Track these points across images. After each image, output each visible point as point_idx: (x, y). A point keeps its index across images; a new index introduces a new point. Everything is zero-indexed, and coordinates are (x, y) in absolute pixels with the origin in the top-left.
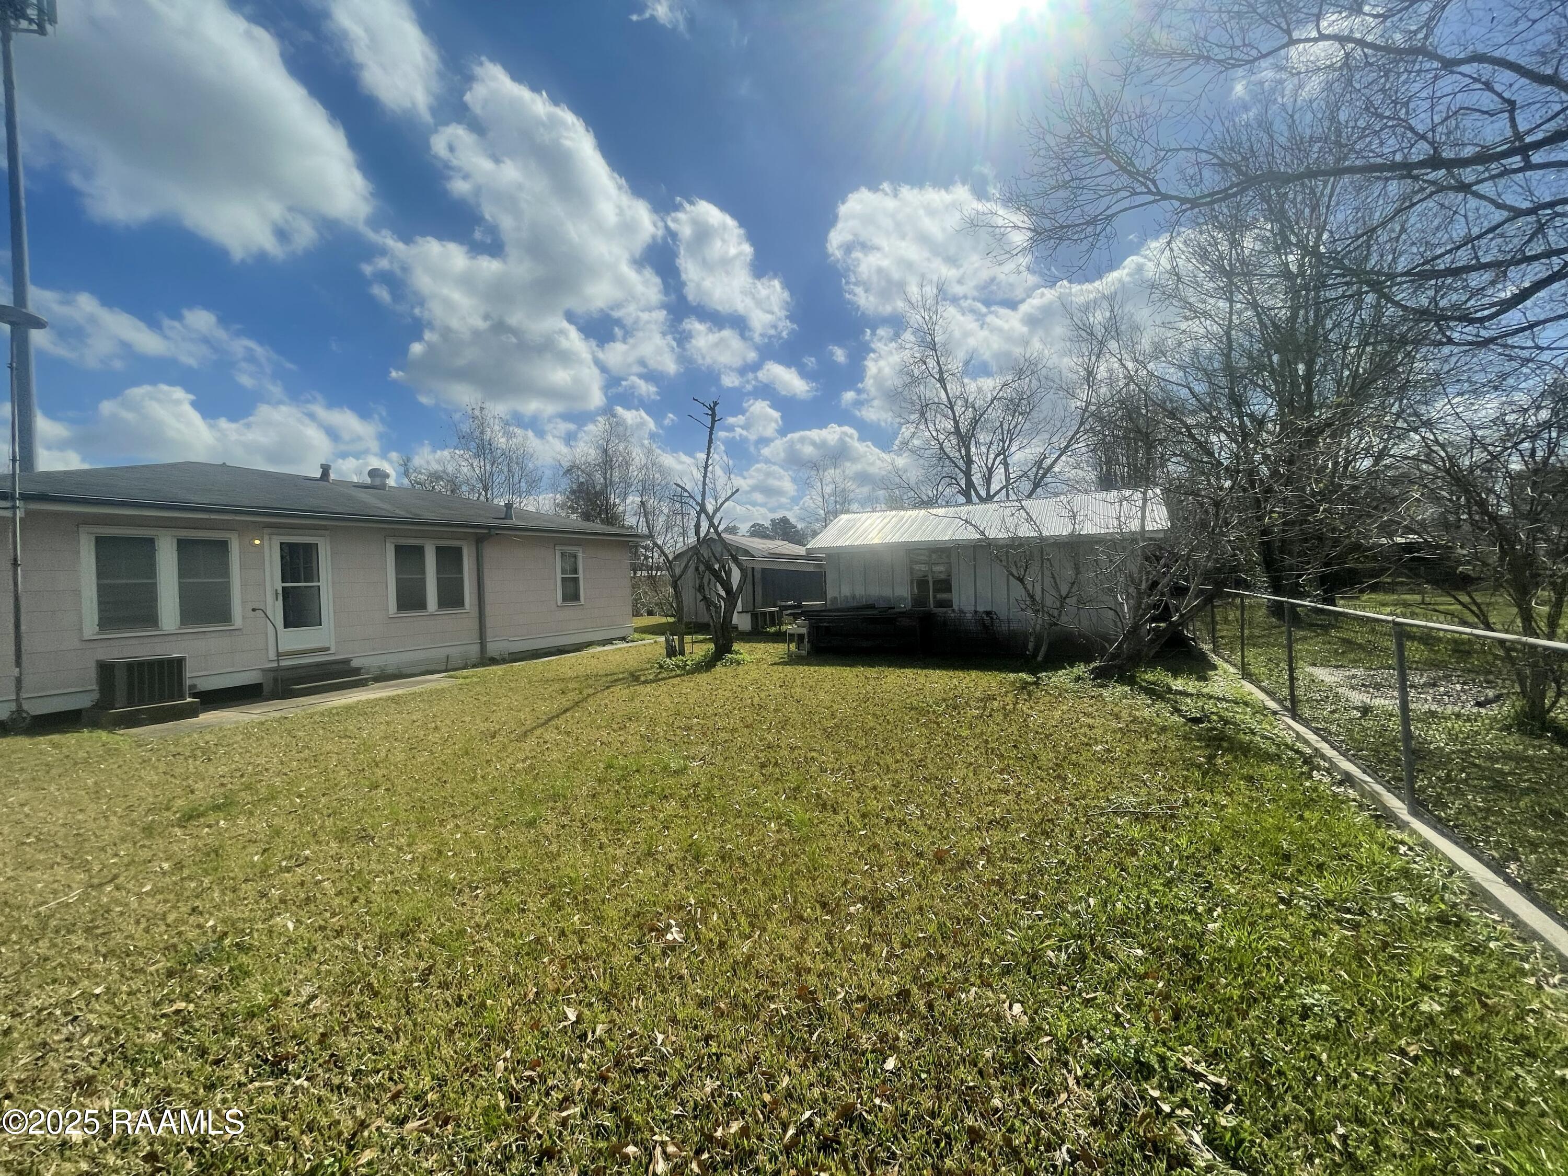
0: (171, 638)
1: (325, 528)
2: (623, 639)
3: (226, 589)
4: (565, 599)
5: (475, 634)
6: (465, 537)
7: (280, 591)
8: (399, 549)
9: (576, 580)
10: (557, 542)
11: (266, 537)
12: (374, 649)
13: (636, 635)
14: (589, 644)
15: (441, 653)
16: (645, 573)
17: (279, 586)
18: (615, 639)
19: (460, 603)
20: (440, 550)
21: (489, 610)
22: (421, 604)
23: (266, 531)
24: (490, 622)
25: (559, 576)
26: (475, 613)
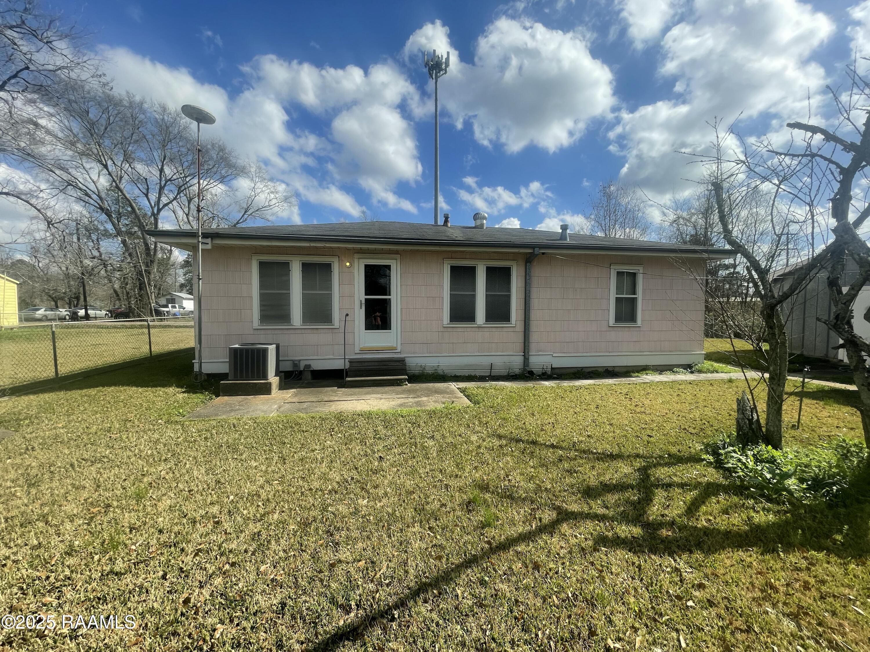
0: (299, 331)
1: (397, 252)
2: (689, 367)
3: (329, 297)
4: (618, 319)
5: (519, 346)
6: (514, 257)
7: (363, 302)
8: (454, 270)
9: (633, 302)
10: (612, 261)
11: (356, 261)
12: (430, 353)
13: (708, 364)
14: (644, 369)
15: (486, 361)
16: (739, 299)
17: (363, 297)
18: (678, 366)
19: (505, 317)
20: (490, 271)
21: (534, 326)
22: (471, 318)
23: (356, 256)
24: (534, 337)
25: (613, 296)
26: (520, 327)
